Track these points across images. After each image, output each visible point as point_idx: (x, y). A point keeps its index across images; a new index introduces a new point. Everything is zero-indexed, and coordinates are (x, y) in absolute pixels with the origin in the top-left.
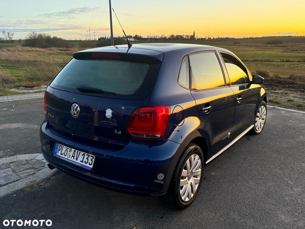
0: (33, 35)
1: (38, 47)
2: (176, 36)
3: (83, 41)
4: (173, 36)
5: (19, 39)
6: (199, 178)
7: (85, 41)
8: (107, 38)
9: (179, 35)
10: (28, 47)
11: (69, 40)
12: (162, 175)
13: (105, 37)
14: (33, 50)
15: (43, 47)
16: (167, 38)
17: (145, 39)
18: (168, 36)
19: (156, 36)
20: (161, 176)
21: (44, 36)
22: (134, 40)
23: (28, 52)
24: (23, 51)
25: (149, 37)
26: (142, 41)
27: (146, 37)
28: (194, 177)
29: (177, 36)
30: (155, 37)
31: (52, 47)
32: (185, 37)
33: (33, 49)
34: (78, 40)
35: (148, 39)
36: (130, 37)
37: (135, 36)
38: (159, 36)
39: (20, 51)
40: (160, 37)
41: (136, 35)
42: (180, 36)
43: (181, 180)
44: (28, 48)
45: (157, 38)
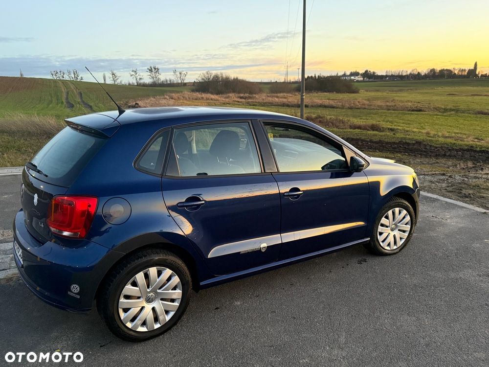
0: (206, 75)
1: (212, 93)
2: (439, 71)
3: (281, 82)
4: (433, 70)
5: (193, 81)
6: (177, 304)
7: (283, 82)
8: (317, 77)
9: (445, 69)
10: (198, 93)
11: (260, 81)
12: (77, 286)
13: (315, 76)
14: (202, 98)
15: (217, 94)
16: (423, 75)
17: (382, 77)
18: (425, 72)
19: (403, 71)
20: (75, 288)
21: (221, 77)
22: (362, 79)
23: (196, 101)
24: (189, 98)
25: (388, 74)
26: (376, 80)
27: (384, 74)
28: (162, 299)
29: (442, 71)
30: (400, 74)
31: (230, 92)
32: (456, 72)
33: (204, 95)
34: (273, 81)
35: (387, 76)
36: (356, 74)
37: (364, 72)
38: (407, 71)
39: (186, 99)
40: (409, 73)
41: (366, 71)
42: (447, 70)
43: (122, 300)
44: (198, 95)
45: (404, 74)
